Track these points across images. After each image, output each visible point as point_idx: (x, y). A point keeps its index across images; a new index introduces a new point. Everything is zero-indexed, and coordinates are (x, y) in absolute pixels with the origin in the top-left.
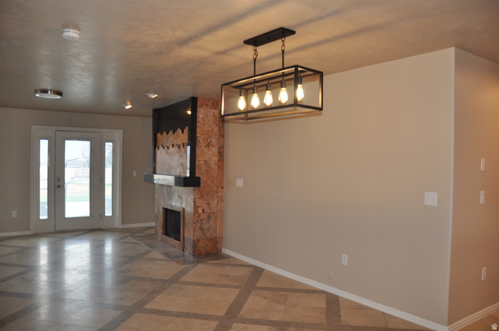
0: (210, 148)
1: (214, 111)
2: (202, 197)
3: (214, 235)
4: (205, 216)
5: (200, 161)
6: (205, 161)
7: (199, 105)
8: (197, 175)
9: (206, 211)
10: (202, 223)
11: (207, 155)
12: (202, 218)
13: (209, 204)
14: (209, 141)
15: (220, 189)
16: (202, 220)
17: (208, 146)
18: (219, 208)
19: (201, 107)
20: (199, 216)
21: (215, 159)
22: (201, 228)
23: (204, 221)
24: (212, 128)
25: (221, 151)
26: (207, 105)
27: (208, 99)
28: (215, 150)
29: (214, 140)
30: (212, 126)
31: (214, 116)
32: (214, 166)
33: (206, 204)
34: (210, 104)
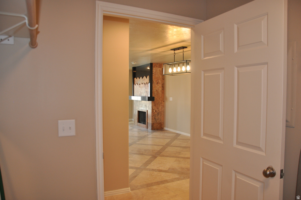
0: (158, 84)
1: (160, 68)
2: (155, 105)
3: (160, 121)
4: (156, 113)
5: (154, 90)
6: (156, 90)
7: (153, 66)
8: (153, 96)
9: (157, 111)
10: (155, 116)
11: (157, 87)
12: (155, 114)
13: (158, 108)
14: (158, 81)
15: (163, 102)
16: (155, 115)
17: (157, 84)
18: (162, 110)
19: (154, 67)
20: (154, 113)
21: (161, 89)
22: (155, 119)
23: (156, 116)
24: (159, 76)
25: (163, 85)
26: (157, 66)
27: (157, 64)
28: (160, 85)
29: (160, 81)
30: (159, 75)
31: (160, 71)
32: (160, 92)
33: (157, 108)
34: (158, 66)
